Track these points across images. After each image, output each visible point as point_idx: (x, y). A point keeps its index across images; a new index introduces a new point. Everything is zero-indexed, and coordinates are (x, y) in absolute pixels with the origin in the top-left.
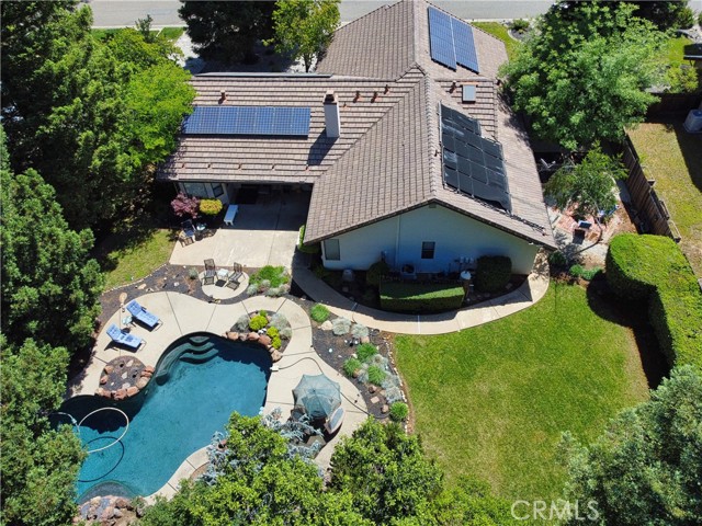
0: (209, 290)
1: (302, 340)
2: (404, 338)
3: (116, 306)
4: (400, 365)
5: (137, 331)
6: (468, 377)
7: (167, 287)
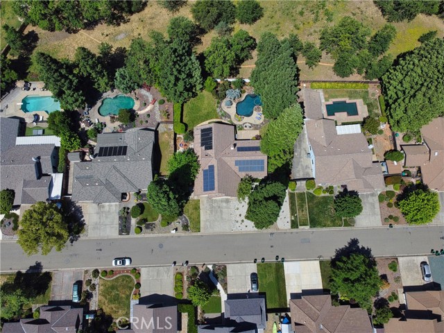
0: (250, 125)
1: (233, 117)
2: (217, 118)
3: (264, 121)
4: (217, 114)
5: (259, 116)
6: (208, 113)
7: (257, 125)
